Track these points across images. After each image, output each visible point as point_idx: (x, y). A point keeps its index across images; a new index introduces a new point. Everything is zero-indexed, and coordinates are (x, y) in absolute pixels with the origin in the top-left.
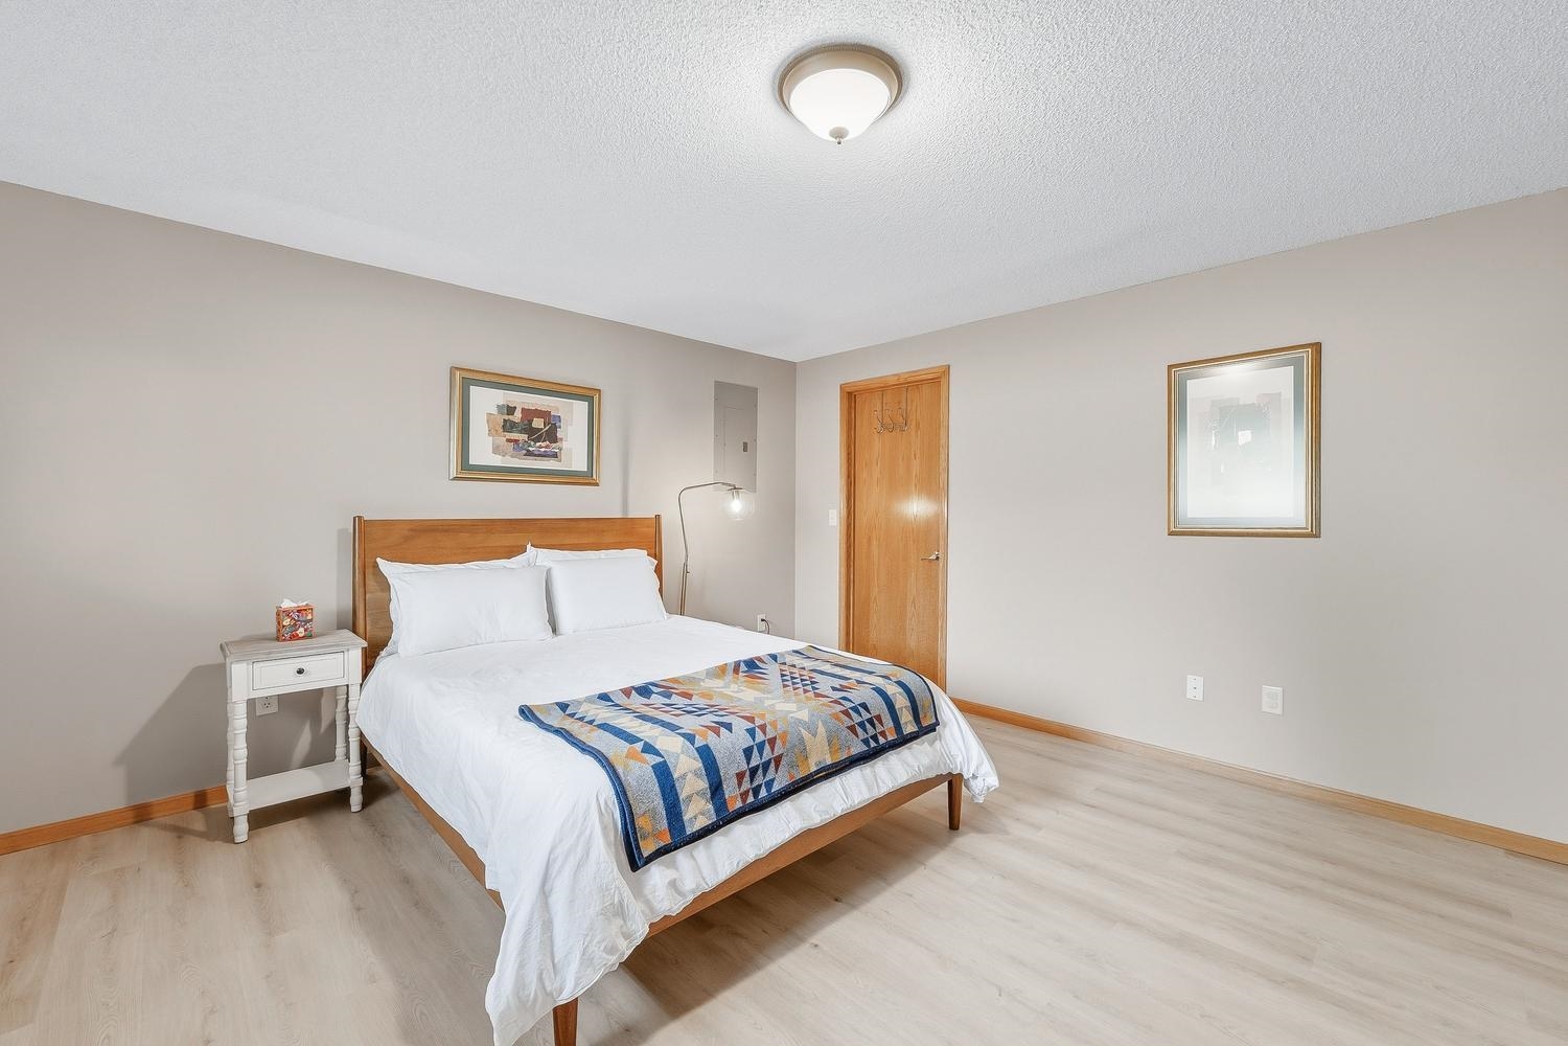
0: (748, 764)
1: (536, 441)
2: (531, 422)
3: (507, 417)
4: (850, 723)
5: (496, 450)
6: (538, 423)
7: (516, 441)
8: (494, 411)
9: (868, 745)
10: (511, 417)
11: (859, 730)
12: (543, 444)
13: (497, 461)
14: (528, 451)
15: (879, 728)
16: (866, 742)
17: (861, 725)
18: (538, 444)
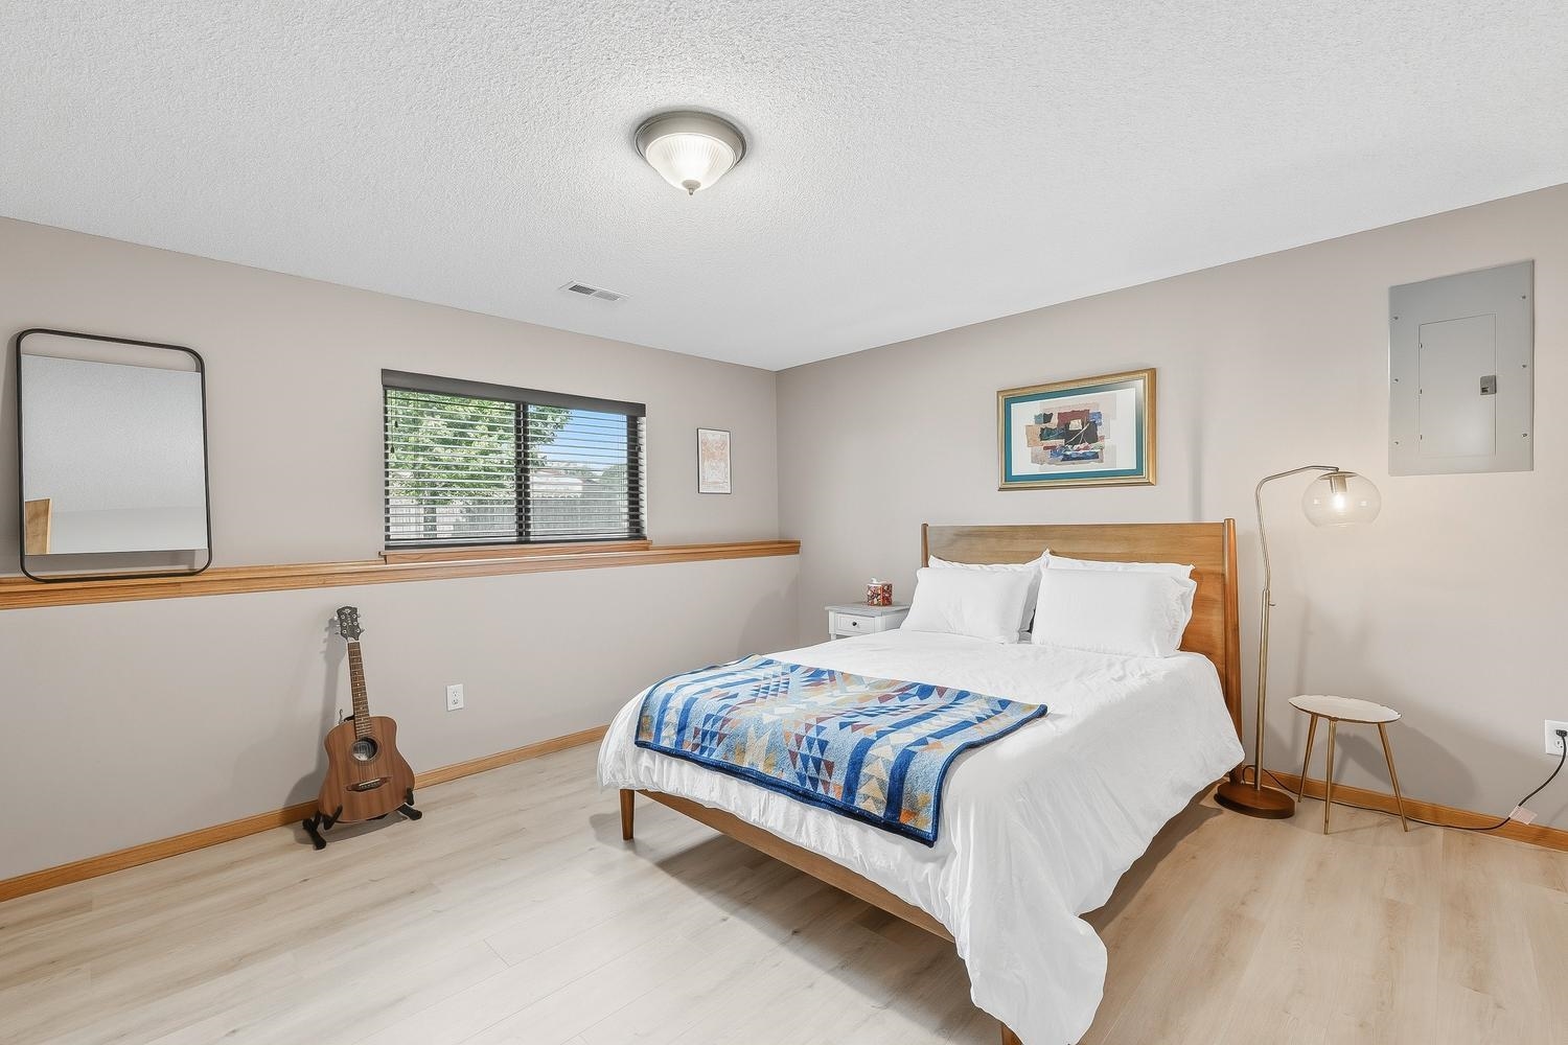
0: (704, 725)
1: (1076, 442)
2: (1067, 425)
3: (1043, 426)
4: (795, 749)
5: (1035, 459)
6: (1075, 425)
7: (1053, 448)
8: (1032, 423)
9: (803, 783)
10: (1047, 425)
11: (799, 763)
12: (1082, 446)
13: (1036, 469)
14: (1065, 455)
15: (823, 775)
16: (801, 778)
17: (805, 759)
18: (1076, 447)
